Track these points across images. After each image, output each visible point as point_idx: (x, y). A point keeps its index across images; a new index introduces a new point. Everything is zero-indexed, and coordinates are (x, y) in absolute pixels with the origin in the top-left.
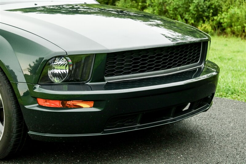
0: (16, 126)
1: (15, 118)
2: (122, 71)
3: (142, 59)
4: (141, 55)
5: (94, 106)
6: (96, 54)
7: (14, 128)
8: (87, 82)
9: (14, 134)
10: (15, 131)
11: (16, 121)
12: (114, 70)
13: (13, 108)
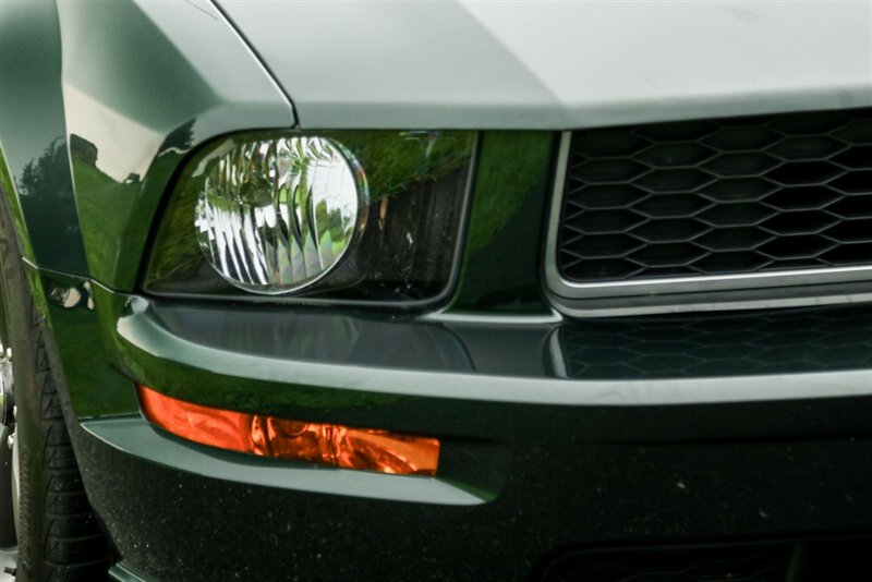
0: (64, 518)
1: (58, 473)
2: (693, 251)
3: (848, 169)
4: (837, 145)
5: (445, 472)
6: (482, 134)
7: (52, 531)
8: (434, 307)
9: (57, 563)
10: (61, 547)
11: (62, 490)
12: (629, 242)
13: (48, 415)
